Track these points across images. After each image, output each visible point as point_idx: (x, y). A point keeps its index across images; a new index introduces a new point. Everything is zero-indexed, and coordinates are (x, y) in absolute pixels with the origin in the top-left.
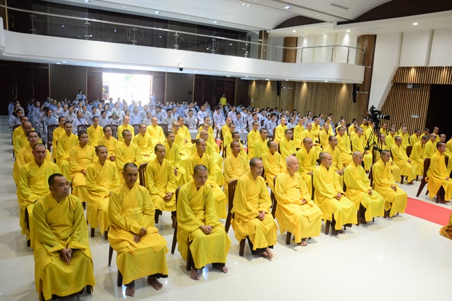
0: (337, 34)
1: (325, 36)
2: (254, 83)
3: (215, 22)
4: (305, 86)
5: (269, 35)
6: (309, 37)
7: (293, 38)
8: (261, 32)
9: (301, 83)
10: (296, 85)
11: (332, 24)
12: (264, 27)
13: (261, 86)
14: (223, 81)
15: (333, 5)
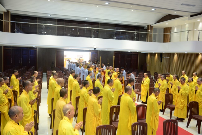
0: (194, 23)
1: (187, 25)
2: (149, 55)
3: (120, 22)
4: (176, 56)
5: (153, 27)
6: (178, 27)
7: (168, 28)
8: (148, 26)
9: (174, 54)
10: (171, 55)
11: (187, 17)
12: (149, 22)
13: (153, 57)
14: (131, 54)
15: (183, 4)
